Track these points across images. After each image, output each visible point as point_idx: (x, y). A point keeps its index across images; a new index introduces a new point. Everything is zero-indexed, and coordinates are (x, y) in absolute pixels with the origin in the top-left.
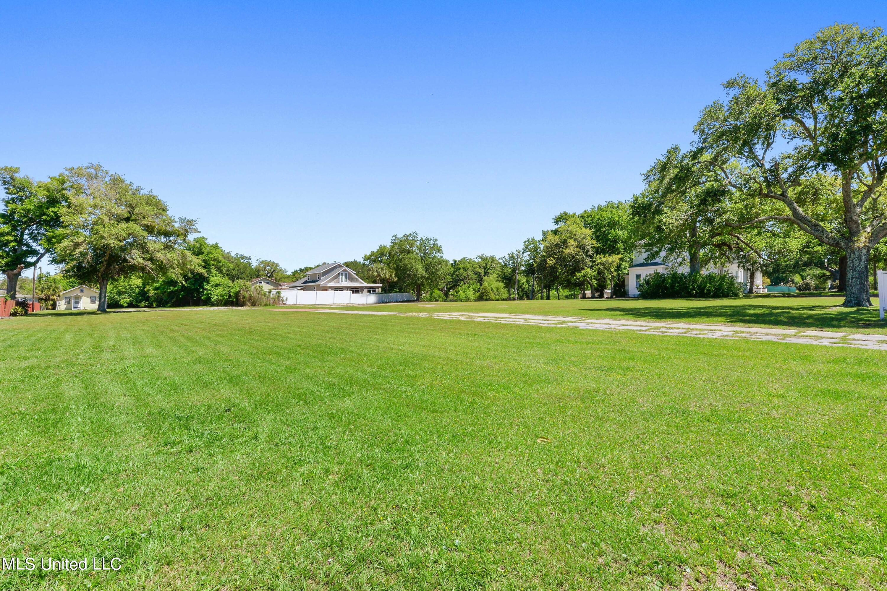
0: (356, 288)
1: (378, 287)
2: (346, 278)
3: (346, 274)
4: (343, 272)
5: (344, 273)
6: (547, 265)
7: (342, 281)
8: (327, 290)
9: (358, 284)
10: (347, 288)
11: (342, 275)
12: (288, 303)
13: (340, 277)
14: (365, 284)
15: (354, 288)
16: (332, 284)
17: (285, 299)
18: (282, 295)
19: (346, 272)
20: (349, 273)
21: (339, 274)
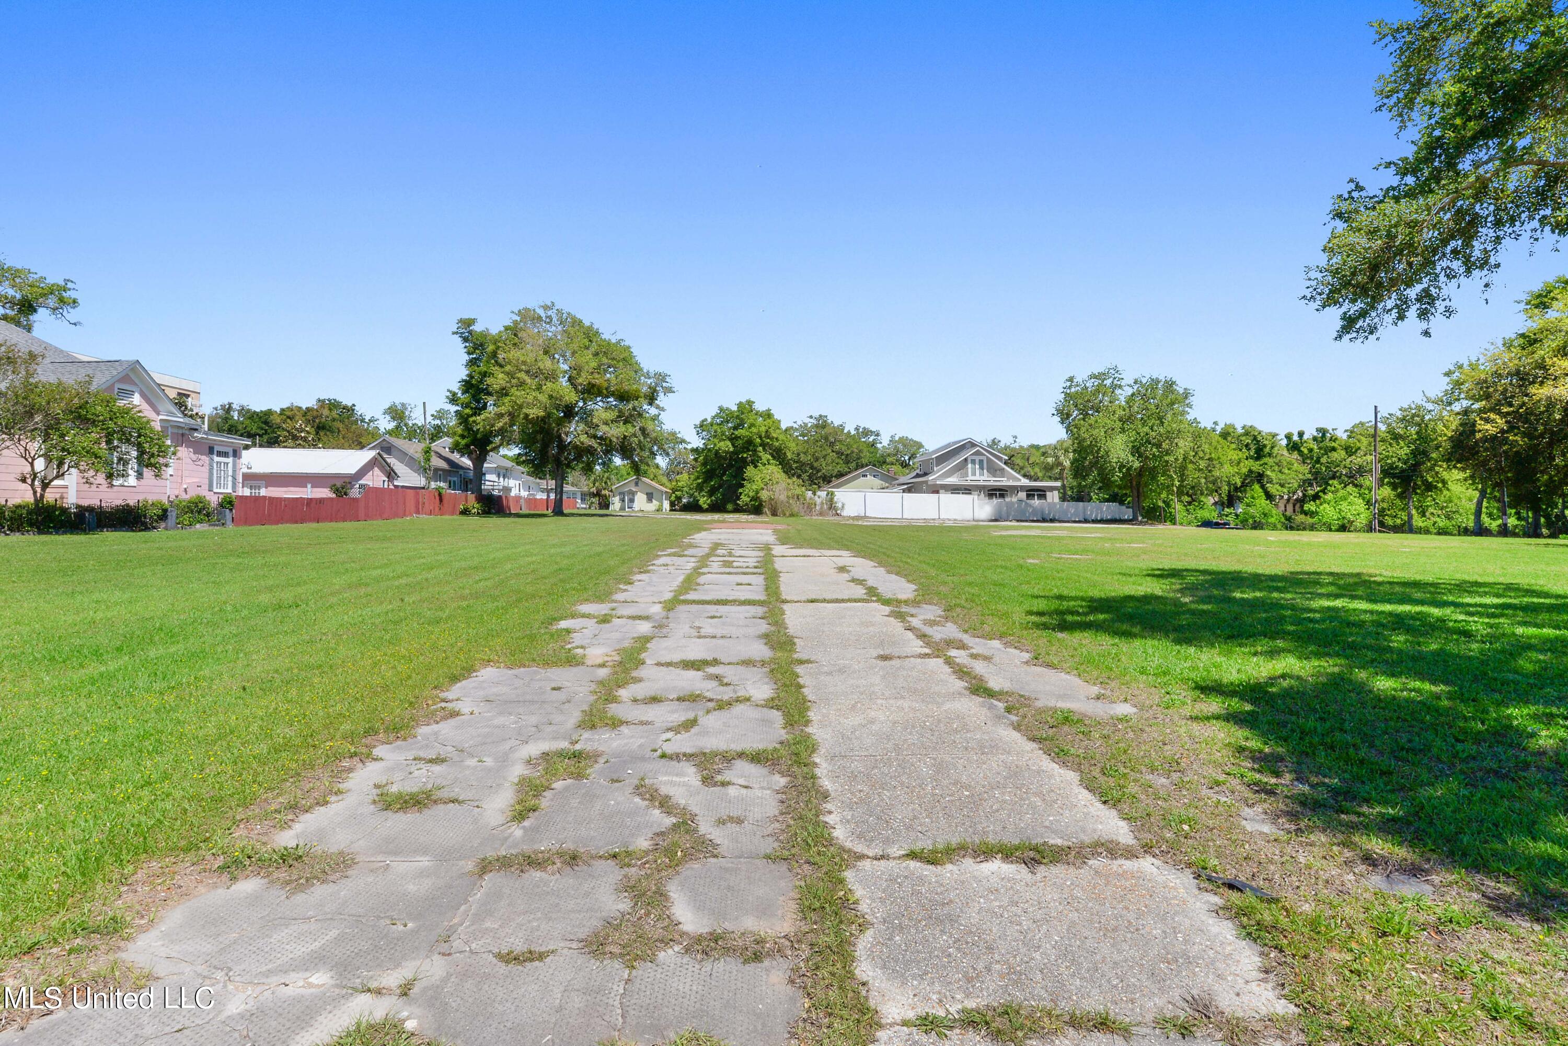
0: (1000, 490)
1: (1052, 489)
2: (982, 468)
3: (981, 462)
4: (974, 457)
5: (977, 458)
6: (1478, 436)
7: (974, 474)
8: (937, 492)
9: (1004, 482)
10: (980, 489)
11: (973, 462)
12: (845, 513)
13: (970, 466)
14: (1025, 482)
15: (995, 490)
16: (953, 480)
17: (839, 505)
18: (835, 499)
19: (981, 458)
20: (988, 459)
21: (966, 460)
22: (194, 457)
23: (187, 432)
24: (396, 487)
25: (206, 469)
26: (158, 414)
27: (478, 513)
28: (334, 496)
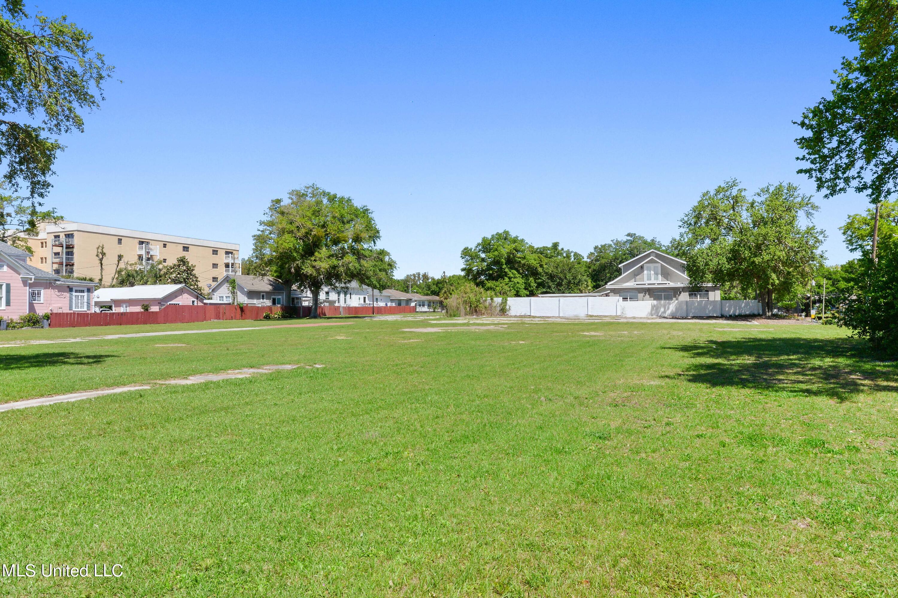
0: (665, 291)
1: (713, 289)
4: (649, 265)
7: (649, 278)
11: (649, 268)
13: (645, 272)
20: (662, 266)
21: (642, 267)
22: (59, 294)
23: (52, 282)
24: (205, 304)
25: (68, 299)
26: (20, 275)
27: (279, 318)
28: (142, 310)
